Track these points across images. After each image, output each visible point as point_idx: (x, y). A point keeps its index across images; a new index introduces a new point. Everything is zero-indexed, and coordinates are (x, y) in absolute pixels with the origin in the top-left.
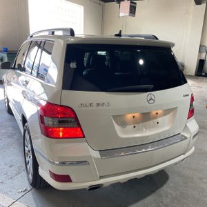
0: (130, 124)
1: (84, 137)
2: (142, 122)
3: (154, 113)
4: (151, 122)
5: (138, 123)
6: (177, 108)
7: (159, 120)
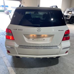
0: (31, 38)
1: (14, 40)
2: (36, 38)
3: (43, 35)
4: (41, 39)
5: (35, 38)
6: (54, 35)
7: (45, 39)
